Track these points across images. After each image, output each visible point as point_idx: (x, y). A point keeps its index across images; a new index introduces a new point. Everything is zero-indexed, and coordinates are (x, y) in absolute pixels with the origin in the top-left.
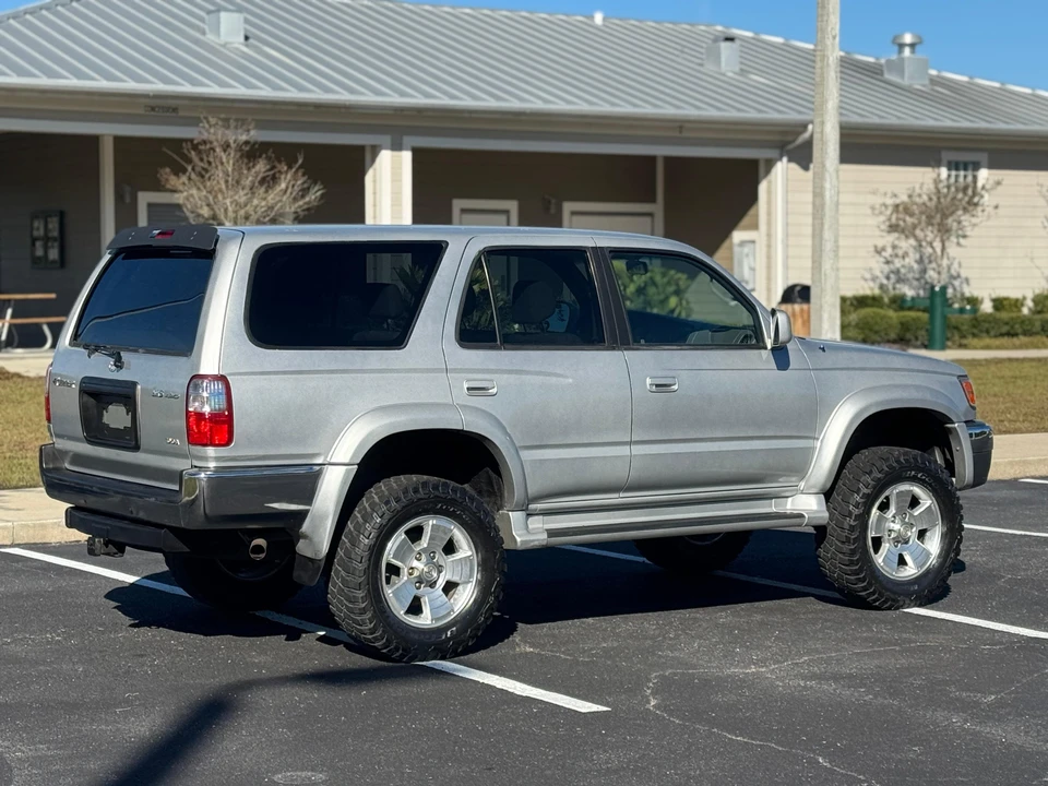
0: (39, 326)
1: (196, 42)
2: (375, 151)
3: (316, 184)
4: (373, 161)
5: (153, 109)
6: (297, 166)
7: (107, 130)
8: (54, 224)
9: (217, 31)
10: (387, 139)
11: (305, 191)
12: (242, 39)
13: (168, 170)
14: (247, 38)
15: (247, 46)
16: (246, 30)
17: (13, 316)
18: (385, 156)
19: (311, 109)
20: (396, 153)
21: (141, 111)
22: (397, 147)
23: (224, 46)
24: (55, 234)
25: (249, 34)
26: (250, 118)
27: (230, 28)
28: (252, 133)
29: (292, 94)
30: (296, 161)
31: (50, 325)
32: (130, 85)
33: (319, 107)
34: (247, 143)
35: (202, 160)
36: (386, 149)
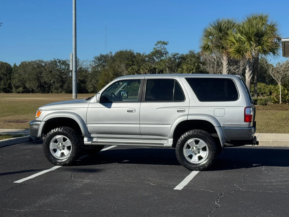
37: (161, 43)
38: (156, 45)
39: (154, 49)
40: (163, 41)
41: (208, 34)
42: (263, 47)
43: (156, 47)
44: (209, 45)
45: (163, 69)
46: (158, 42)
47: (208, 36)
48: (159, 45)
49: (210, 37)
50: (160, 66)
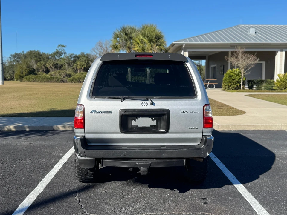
0: (213, 85)
1: (245, 34)
2: (277, 52)
3: (258, 58)
4: (277, 54)
5: (232, 46)
6: (255, 55)
7: (230, 50)
8: (222, 67)
9: (250, 32)
10: (280, 50)
11: (256, 60)
12: (254, 33)
13: (226, 56)
14: (256, 33)
15: (255, 34)
16: (255, 31)
17: (209, 83)
18: (279, 53)
19: (263, 45)
20: (282, 52)
21: (230, 47)
22: (282, 51)
23: (251, 35)
24: (222, 69)
25: (256, 32)
26: (244, 47)
27: (252, 31)
28: (244, 49)
29: (259, 42)
30: (255, 54)
31: (215, 84)
32: (226, 42)
33: (264, 44)
34: (243, 51)
35: (236, 55)
36: (279, 51)
37: (61, 46)
38: (58, 47)
39: (56, 50)
40: (62, 45)
41: (116, 36)
42: (160, 47)
43: (57, 48)
44: (117, 45)
45: (63, 64)
46: (59, 45)
47: (116, 37)
48: (60, 48)
49: (118, 39)
50: (60, 62)
